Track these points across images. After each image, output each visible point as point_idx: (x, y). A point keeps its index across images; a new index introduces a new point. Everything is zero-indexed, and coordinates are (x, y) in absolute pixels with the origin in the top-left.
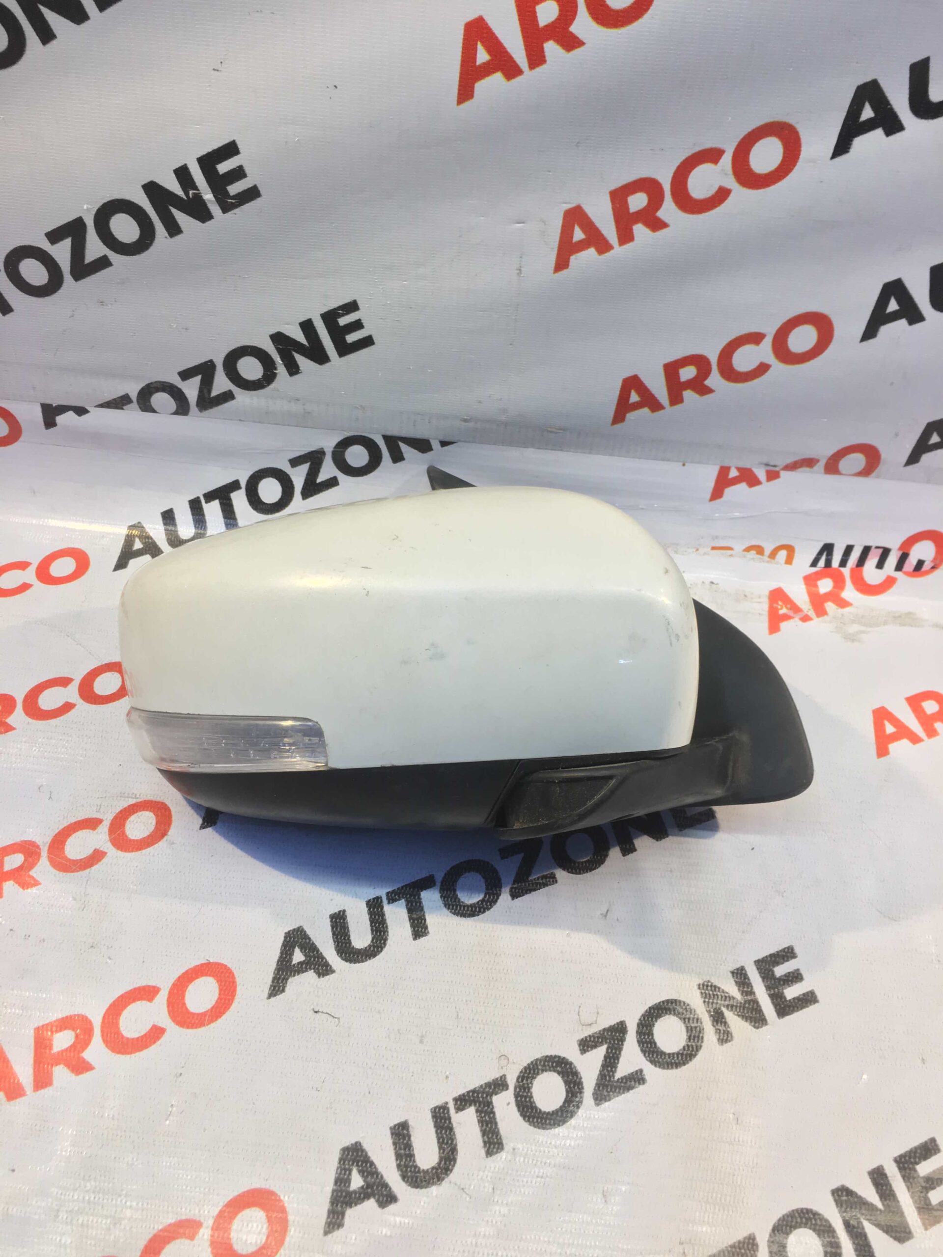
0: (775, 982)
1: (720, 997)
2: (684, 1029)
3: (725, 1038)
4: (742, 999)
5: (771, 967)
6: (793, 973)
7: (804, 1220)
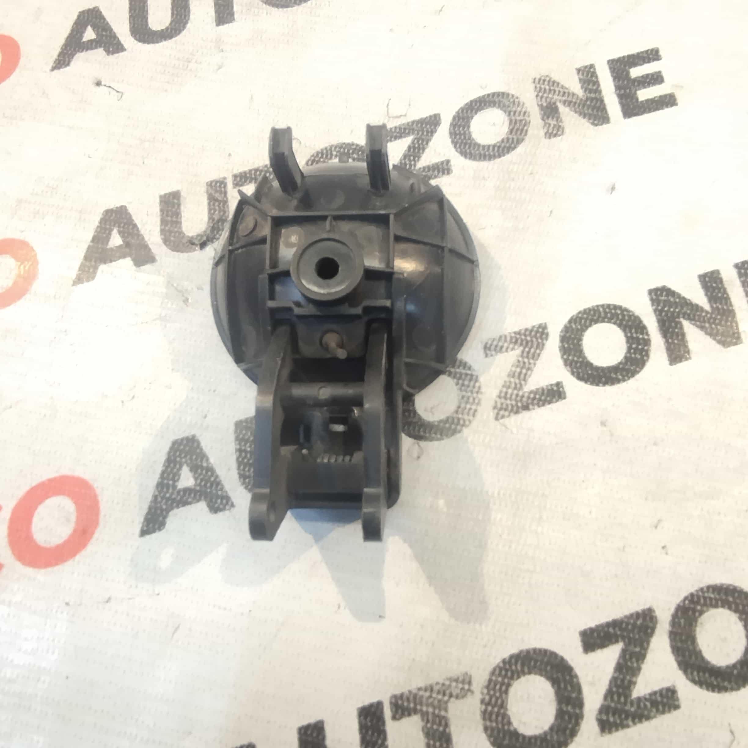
0: (628, 83)
1: (557, 92)
2: (507, 123)
3: (555, 132)
4: (583, 96)
5: (627, 68)
6: (652, 75)
7: (609, 315)
